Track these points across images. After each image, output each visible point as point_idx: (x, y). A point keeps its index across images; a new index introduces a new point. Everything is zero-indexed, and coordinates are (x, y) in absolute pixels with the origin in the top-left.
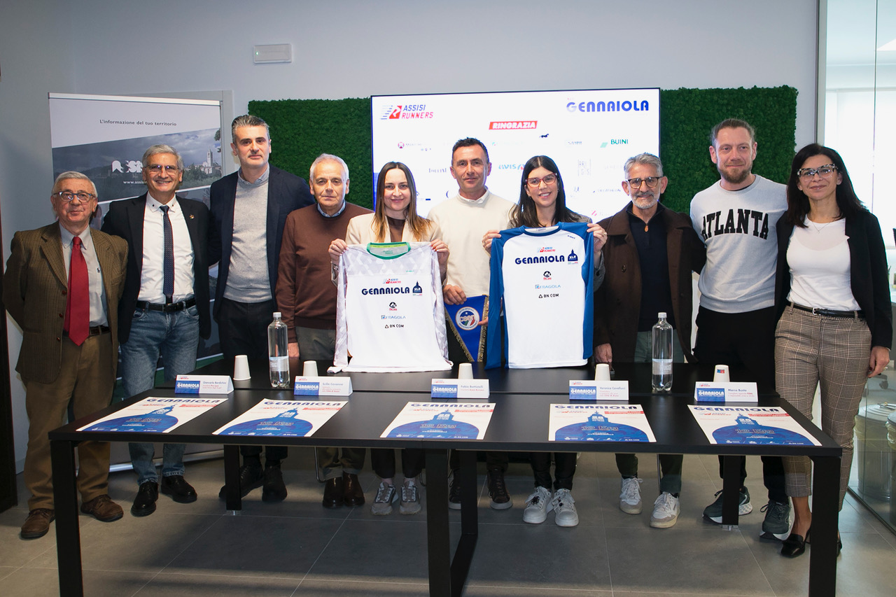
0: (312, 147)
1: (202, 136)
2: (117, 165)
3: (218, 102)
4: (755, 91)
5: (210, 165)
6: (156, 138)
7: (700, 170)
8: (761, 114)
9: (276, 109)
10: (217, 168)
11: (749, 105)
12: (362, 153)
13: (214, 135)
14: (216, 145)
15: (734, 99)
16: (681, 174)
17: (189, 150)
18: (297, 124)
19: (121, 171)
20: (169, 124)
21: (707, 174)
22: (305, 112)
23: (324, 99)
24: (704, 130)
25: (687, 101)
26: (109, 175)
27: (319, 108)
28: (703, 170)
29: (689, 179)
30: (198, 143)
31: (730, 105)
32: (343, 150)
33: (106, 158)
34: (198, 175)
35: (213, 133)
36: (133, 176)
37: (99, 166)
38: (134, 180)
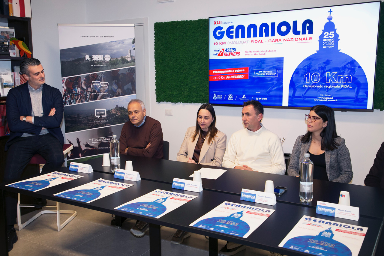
0: (182, 46)
1: (126, 42)
2: (87, 57)
3: (134, 24)
5: (130, 57)
6: (105, 44)
9: (166, 26)
10: (133, 58)
12: (206, 49)
14: (133, 46)
17: (120, 49)
18: (175, 34)
19: (90, 60)
20: (111, 37)
22: (179, 28)
23: (188, 20)
26: (84, 61)
27: (186, 25)
30: (124, 45)
32: (196, 47)
33: (83, 54)
34: (124, 61)
35: (131, 41)
36: (95, 62)
37: (79, 57)
38: (95, 64)
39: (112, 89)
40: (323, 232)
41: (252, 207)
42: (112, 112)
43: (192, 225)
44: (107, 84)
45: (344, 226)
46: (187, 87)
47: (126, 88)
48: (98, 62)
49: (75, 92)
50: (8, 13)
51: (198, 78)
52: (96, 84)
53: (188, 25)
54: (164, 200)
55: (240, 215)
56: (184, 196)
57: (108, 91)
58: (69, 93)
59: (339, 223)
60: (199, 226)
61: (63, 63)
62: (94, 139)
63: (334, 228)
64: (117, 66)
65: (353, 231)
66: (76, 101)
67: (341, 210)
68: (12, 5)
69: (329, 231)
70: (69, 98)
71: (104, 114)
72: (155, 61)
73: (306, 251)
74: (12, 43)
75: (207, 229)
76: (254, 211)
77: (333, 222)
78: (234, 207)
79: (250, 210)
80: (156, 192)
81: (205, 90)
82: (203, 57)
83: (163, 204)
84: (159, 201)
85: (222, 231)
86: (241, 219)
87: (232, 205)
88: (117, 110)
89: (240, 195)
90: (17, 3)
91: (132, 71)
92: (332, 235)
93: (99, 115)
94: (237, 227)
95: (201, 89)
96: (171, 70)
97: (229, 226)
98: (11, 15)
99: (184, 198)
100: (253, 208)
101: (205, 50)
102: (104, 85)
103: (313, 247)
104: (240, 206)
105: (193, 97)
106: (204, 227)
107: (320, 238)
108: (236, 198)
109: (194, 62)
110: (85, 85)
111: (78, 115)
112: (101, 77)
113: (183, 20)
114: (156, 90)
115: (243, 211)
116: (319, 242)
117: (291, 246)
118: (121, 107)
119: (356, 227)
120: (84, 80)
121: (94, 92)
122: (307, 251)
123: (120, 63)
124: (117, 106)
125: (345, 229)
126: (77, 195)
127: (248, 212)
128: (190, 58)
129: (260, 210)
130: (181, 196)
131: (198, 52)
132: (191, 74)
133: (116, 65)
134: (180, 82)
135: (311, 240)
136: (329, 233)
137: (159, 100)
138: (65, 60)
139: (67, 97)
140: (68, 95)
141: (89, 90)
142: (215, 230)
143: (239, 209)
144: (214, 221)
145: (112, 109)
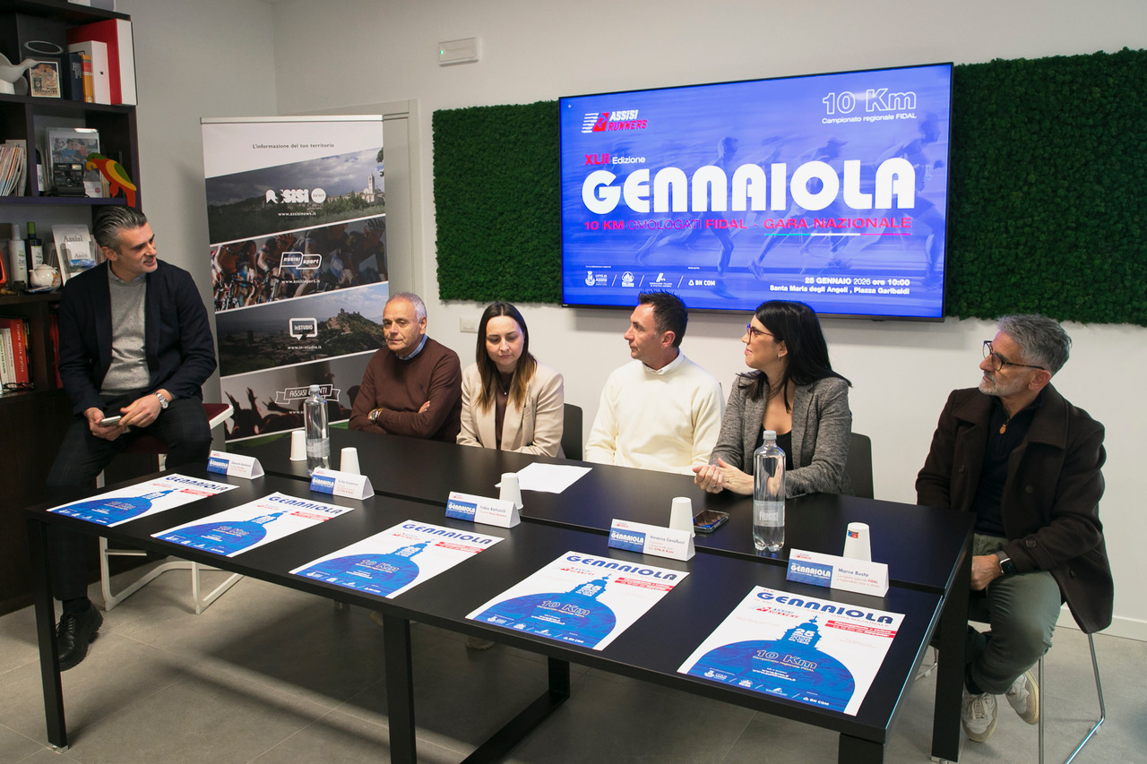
0: (497, 166)
1: (362, 158)
2: (271, 196)
3: (381, 116)
4: (1126, 55)
5: (371, 192)
6: (312, 164)
7: (1021, 188)
8: (1134, 94)
9: (460, 119)
10: (380, 196)
11: (1111, 80)
12: (553, 172)
13: (376, 157)
14: (379, 168)
15: (1084, 72)
16: (987, 195)
17: (348, 174)
18: (481, 137)
19: (276, 202)
20: (326, 146)
21: (1032, 196)
22: (491, 122)
23: (512, 103)
24: (1029, 126)
25: (1003, 80)
26: (263, 206)
27: (506, 115)
28: (1025, 188)
29: (1000, 203)
30: (358, 166)
31: (1077, 82)
32: (532, 168)
33: (260, 187)
34: (358, 204)
35: (376, 154)
36: (289, 207)
37: (252, 196)
38: (289, 211)
39: (329, 270)
40: (794, 630)
41: (634, 565)
42: (330, 326)
43: (471, 616)
44: (318, 258)
45: (849, 613)
46: (511, 263)
47: (363, 266)
48: (297, 207)
49: (242, 279)
50: (83, 96)
51: (535, 242)
52: (292, 259)
53: (512, 117)
54: (417, 549)
55: (599, 588)
56: (471, 537)
57: (320, 275)
58: (227, 280)
59: (838, 605)
60: (489, 619)
61: (212, 211)
62: (288, 392)
63: (823, 618)
64: (342, 215)
65: (869, 624)
66: (245, 301)
67: (845, 572)
68: (91, 77)
69: (810, 626)
70: (227, 294)
71: (311, 331)
72: (436, 202)
73: (744, 682)
74: (91, 165)
75: (507, 626)
76: (636, 576)
77: (823, 603)
78: (589, 567)
79: (627, 575)
80: (405, 527)
81: (554, 272)
82: (547, 191)
83: (413, 559)
84: (404, 554)
85: (545, 633)
86: (600, 599)
87: (585, 562)
88: (343, 320)
89: (608, 534)
90: (102, 73)
91: (378, 226)
92: (817, 637)
93: (300, 333)
94: (584, 621)
95: (543, 269)
96: (474, 225)
97: (564, 618)
98: (89, 100)
99: (469, 543)
100: (636, 569)
101: (551, 176)
102: (312, 262)
103: (763, 672)
104: (604, 563)
105: (526, 289)
106: (501, 622)
107: (786, 646)
108: (595, 541)
109: (526, 203)
110: (265, 261)
111: (251, 333)
112: (304, 244)
113: (500, 104)
114: (438, 271)
115: (607, 578)
116: (780, 659)
117: (708, 671)
118: (351, 312)
119: (877, 614)
120: (264, 250)
121: (288, 277)
122: (746, 684)
123: (348, 208)
124: (342, 310)
125: (850, 620)
126: (209, 537)
127: (620, 580)
128: (516, 194)
129: (651, 572)
130: (462, 538)
131: (536, 178)
132: (521, 232)
133: (338, 213)
134: (494, 251)
135: (762, 653)
136: (808, 632)
137: (444, 295)
138: (219, 204)
139: (222, 290)
140: (226, 287)
141: (275, 274)
142: (528, 631)
143: (599, 573)
144: (529, 605)
145: (330, 319)
